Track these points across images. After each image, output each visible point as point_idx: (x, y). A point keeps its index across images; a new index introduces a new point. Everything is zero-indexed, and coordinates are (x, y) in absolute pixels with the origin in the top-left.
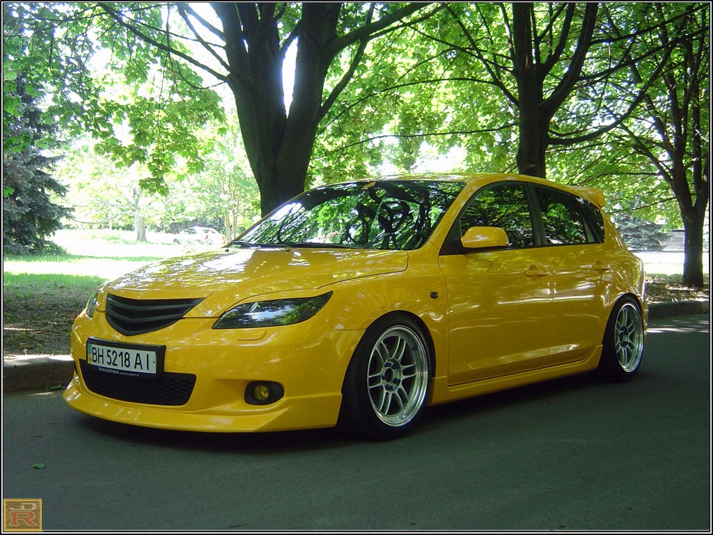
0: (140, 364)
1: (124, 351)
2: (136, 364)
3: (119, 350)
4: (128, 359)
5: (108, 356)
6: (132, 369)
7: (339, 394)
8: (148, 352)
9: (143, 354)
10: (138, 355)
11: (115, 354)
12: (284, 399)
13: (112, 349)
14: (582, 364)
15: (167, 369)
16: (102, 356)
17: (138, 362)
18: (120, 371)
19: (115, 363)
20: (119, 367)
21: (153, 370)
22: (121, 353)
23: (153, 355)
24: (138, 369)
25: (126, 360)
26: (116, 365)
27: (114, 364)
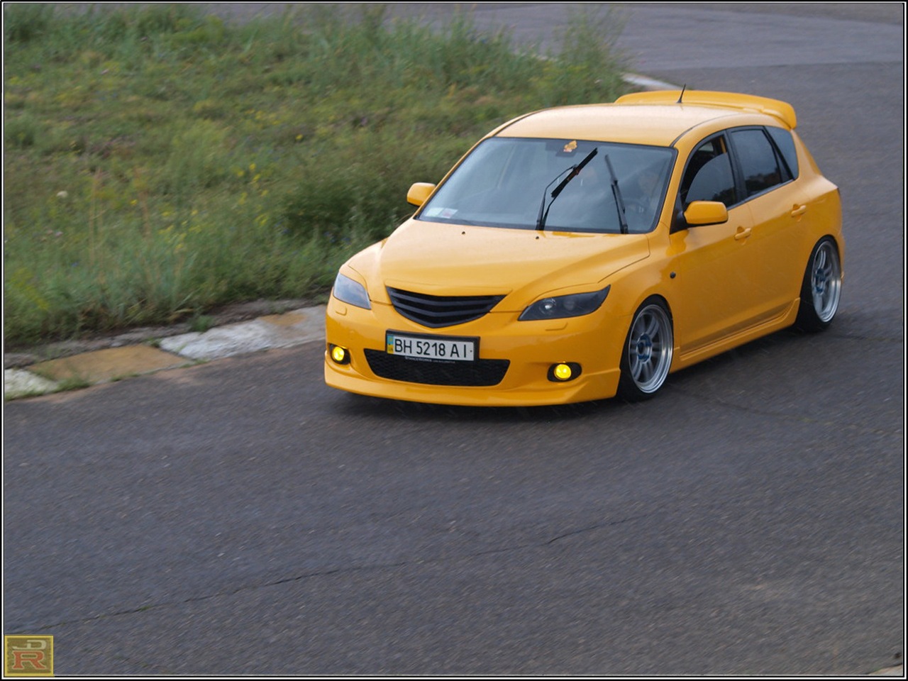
0: (457, 353)
1: (439, 342)
2: (453, 352)
3: (432, 342)
4: (443, 350)
5: (418, 346)
6: (447, 357)
7: (618, 369)
8: (465, 343)
9: (460, 345)
10: (455, 345)
11: (427, 345)
12: (582, 376)
13: (423, 341)
14: (783, 319)
15: (483, 356)
16: (410, 347)
17: (455, 351)
18: (433, 359)
19: (427, 352)
20: (432, 356)
21: (470, 357)
22: (435, 345)
23: (470, 346)
24: (455, 357)
25: (441, 349)
26: (428, 354)
27: (425, 353)
